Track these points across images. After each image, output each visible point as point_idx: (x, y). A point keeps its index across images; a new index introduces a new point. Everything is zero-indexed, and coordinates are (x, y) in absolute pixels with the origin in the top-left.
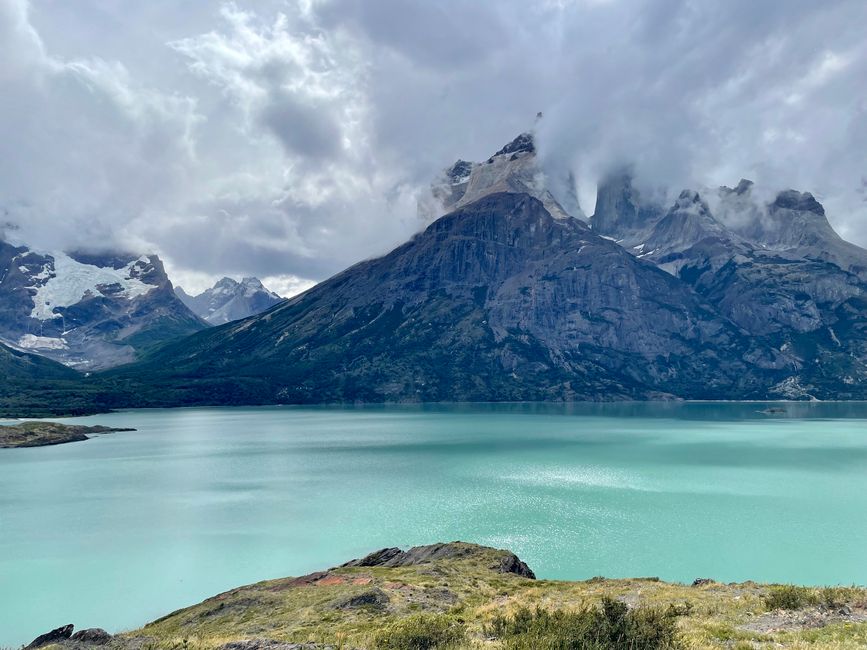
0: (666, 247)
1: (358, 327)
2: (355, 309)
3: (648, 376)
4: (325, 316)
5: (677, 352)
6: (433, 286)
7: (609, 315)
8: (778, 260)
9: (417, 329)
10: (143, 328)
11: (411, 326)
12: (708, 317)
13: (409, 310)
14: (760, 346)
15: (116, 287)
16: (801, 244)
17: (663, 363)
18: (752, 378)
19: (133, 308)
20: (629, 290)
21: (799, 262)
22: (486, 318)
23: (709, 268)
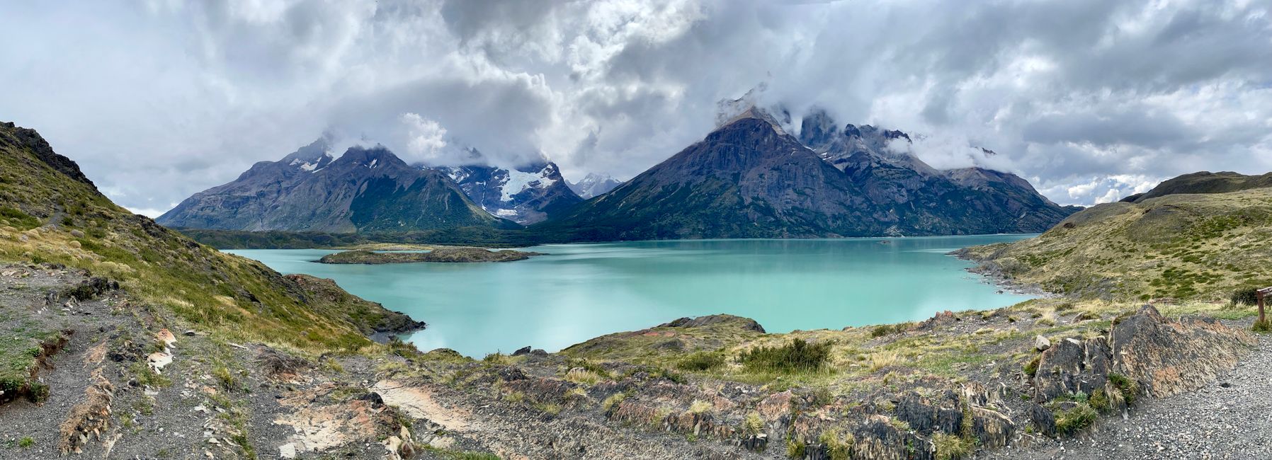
0: (838, 155)
1: (664, 196)
2: (663, 187)
3: (827, 225)
4: (645, 191)
5: (842, 212)
6: (709, 172)
7: (808, 191)
8: (891, 167)
9: (699, 198)
10: (551, 202)
11: (696, 195)
12: (858, 194)
13: (694, 187)
14: (881, 210)
15: (537, 183)
16: (902, 159)
17: (835, 218)
18: (876, 226)
19: (545, 193)
20: (818, 177)
21: (900, 168)
22: (739, 191)
23: (859, 168)
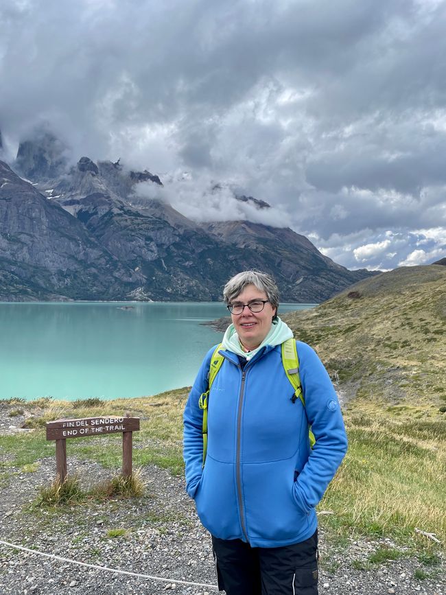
0: (69, 194)
3: (50, 284)
5: (72, 268)
7: (23, 238)
8: (137, 215)
12: (94, 246)
14: (124, 267)
16: (151, 207)
17: (61, 275)
18: (118, 287)
20: (39, 220)
21: (149, 217)
23: (96, 213)
